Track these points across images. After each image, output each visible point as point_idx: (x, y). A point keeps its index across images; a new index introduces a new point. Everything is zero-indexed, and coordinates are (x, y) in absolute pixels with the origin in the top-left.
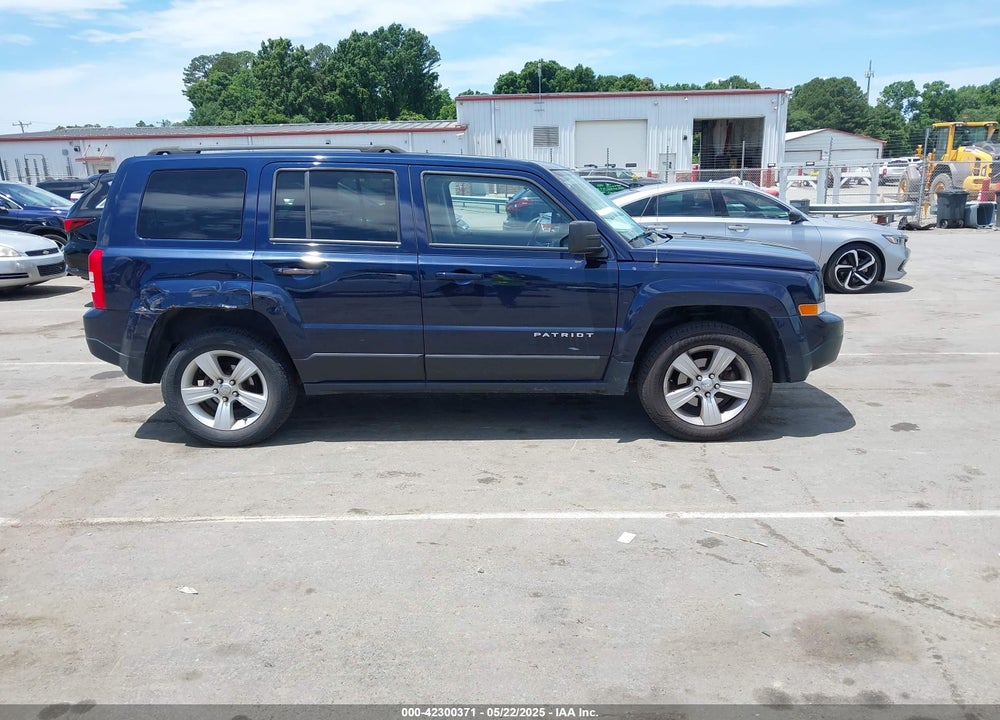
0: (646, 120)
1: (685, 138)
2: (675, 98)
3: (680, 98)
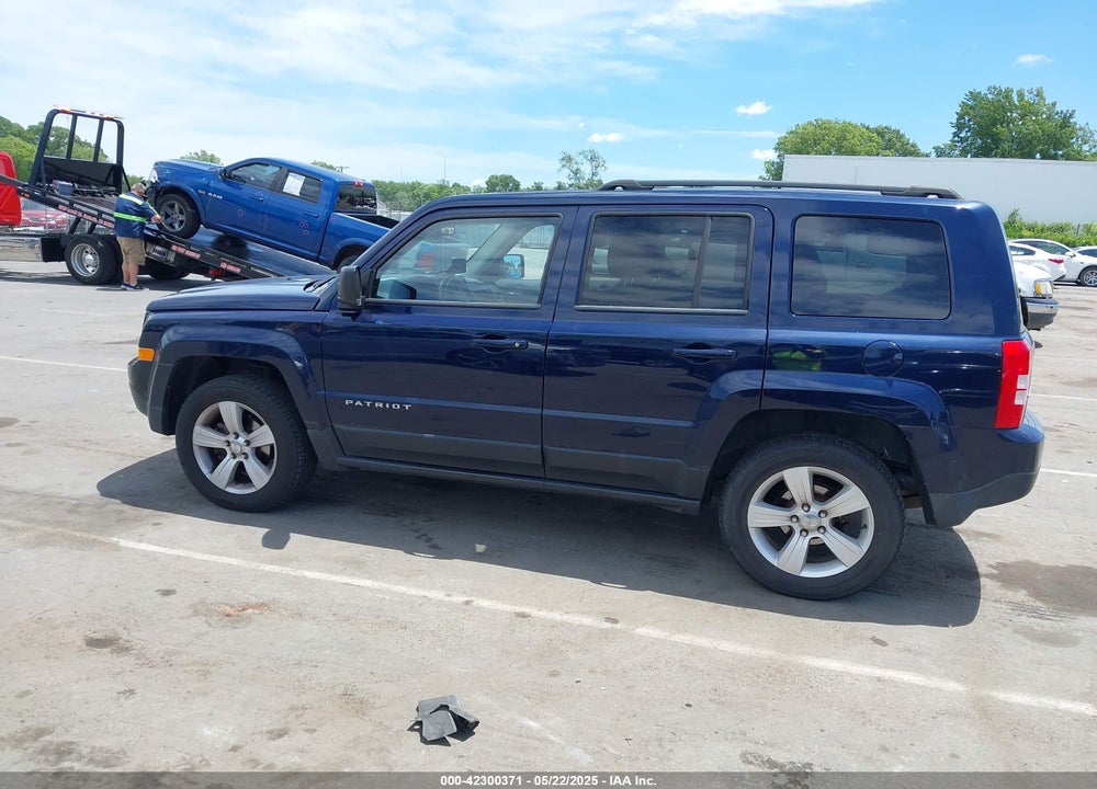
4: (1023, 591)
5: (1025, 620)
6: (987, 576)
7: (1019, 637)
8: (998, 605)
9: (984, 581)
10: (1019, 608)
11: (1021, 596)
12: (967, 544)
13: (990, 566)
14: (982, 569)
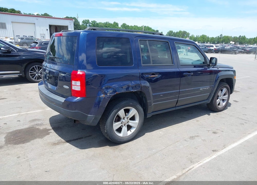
0: (35, 24)
1: (47, 30)
2: (43, 18)
3: (44, 18)
4: (41, 129)
5: (40, 122)
6: (51, 129)
7: (40, 119)
8: (46, 123)
9: (51, 128)
10: (41, 125)
11: (41, 128)
12: (60, 138)
13: (51, 133)
14: (52, 131)
